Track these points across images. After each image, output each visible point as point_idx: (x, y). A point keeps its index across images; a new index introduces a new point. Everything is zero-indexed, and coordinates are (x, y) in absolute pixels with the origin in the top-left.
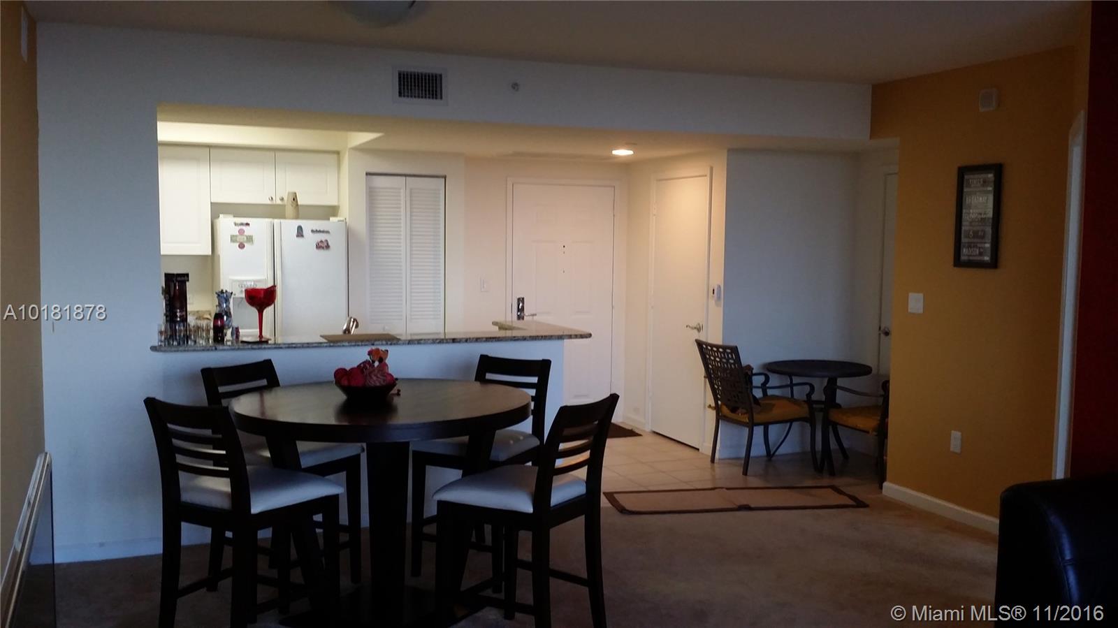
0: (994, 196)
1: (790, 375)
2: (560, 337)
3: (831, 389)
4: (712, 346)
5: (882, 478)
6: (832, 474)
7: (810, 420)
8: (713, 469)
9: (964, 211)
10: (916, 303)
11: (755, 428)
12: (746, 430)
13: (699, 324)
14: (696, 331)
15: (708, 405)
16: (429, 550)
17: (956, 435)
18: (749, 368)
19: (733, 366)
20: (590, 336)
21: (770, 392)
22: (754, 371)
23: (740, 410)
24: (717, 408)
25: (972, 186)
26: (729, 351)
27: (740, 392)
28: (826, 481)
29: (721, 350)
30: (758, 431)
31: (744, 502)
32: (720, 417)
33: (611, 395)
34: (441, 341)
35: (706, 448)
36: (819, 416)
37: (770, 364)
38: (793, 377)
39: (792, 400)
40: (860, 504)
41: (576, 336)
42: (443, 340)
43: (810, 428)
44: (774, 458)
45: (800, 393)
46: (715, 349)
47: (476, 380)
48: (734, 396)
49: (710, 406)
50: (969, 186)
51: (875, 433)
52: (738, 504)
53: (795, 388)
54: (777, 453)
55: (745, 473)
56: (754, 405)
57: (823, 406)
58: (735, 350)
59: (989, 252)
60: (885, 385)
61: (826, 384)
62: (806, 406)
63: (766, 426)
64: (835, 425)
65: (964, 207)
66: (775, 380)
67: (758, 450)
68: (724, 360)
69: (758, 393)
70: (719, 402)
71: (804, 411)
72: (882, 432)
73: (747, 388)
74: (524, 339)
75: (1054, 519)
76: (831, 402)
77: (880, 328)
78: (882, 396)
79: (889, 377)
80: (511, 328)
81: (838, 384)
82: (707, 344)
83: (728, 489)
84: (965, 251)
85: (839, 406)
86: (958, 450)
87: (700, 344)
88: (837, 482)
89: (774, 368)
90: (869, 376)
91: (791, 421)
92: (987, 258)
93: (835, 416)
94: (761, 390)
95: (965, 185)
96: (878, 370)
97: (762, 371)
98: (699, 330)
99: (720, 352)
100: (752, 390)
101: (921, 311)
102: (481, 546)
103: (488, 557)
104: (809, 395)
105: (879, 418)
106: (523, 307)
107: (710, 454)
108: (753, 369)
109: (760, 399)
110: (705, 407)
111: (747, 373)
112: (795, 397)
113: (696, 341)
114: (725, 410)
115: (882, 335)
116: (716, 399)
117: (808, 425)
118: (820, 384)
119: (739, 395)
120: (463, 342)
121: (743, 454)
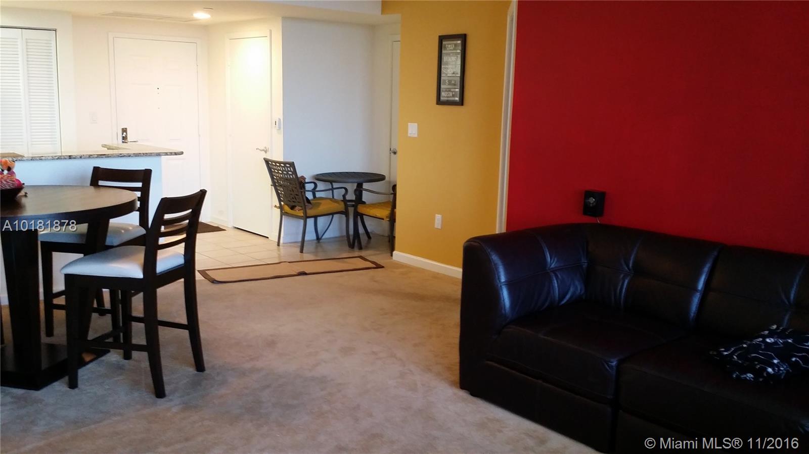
0: (461, 56)
1: (331, 182)
2: (159, 155)
3: (359, 191)
4: (276, 162)
5: (392, 249)
6: (360, 248)
7: (346, 213)
8: (279, 250)
9: (443, 66)
10: (413, 130)
11: (308, 220)
12: (302, 222)
13: (266, 148)
14: (263, 152)
15: (274, 205)
16: (60, 316)
17: (438, 217)
18: (303, 178)
19: (291, 176)
20: (182, 153)
21: (318, 195)
22: (307, 181)
23: (297, 208)
24: (281, 207)
25: (448, 49)
26: (288, 165)
27: (297, 195)
28: (357, 253)
29: (282, 165)
30: (310, 222)
31: (302, 270)
32: (283, 213)
33: (201, 190)
34: (59, 158)
35: (274, 237)
36: (351, 210)
37: (317, 175)
38: (333, 183)
39: (333, 199)
40: (379, 266)
41: (171, 154)
42: (61, 156)
43: (345, 218)
44: (321, 241)
45: (339, 194)
46: (278, 164)
47: (91, 185)
48: (293, 198)
49: (276, 206)
50: (445, 48)
51: (388, 219)
52: (298, 272)
53: (335, 191)
54: (324, 237)
55: (302, 251)
56: (306, 204)
57: (353, 203)
58: (292, 165)
59: (458, 95)
60: (394, 187)
61: (355, 188)
62: (343, 203)
63: (315, 217)
64: (362, 215)
65: (442, 64)
66: (321, 186)
67: (311, 236)
68: (285, 172)
69: (309, 196)
70: (282, 203)
71: (341, 207)
72: (392, 219)
73: (302, 192)
74: (129, 156)
75: (495, 258)
76: (359, 200)
77: (390, 149)
78: (392, 194)
79: (396, 182)
80: (117, 148)
81: (364, 187)
82: (272, 161)
83: (289, 262)
84: (443, 94)
85: (364, 203)
86: (439, 227)
87: (267, 162)
88: (363, 253)
89: (321, 178)
90: (384, 181)
91: (332, 214)
92: (457, 99)
93: (361, 209)
94: (311, 193)
95: (443, 49)
96: (390, 177)
97: (313, 181)
98: (266, 152)
99: (282, 166)
100: (305, 193)
101: (416, 136)
102: (102, 312)
103: (108, 317)
104: (344, 196)
105: (390, 209)
106: (126, 136)
107: (277, 241)
108: (305, 178)
109: (312, 200)
110: (272, 207)
111: (301, 183)
112: (335, 198)
113: (264, 159)
114: (287, 208)
115: (392, 154)
116: (280, 201)
117: (344, 216)
118: (351, 187)
119: (296, 196)
120: (78, 158)
121: (300, 239)
